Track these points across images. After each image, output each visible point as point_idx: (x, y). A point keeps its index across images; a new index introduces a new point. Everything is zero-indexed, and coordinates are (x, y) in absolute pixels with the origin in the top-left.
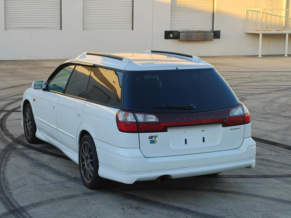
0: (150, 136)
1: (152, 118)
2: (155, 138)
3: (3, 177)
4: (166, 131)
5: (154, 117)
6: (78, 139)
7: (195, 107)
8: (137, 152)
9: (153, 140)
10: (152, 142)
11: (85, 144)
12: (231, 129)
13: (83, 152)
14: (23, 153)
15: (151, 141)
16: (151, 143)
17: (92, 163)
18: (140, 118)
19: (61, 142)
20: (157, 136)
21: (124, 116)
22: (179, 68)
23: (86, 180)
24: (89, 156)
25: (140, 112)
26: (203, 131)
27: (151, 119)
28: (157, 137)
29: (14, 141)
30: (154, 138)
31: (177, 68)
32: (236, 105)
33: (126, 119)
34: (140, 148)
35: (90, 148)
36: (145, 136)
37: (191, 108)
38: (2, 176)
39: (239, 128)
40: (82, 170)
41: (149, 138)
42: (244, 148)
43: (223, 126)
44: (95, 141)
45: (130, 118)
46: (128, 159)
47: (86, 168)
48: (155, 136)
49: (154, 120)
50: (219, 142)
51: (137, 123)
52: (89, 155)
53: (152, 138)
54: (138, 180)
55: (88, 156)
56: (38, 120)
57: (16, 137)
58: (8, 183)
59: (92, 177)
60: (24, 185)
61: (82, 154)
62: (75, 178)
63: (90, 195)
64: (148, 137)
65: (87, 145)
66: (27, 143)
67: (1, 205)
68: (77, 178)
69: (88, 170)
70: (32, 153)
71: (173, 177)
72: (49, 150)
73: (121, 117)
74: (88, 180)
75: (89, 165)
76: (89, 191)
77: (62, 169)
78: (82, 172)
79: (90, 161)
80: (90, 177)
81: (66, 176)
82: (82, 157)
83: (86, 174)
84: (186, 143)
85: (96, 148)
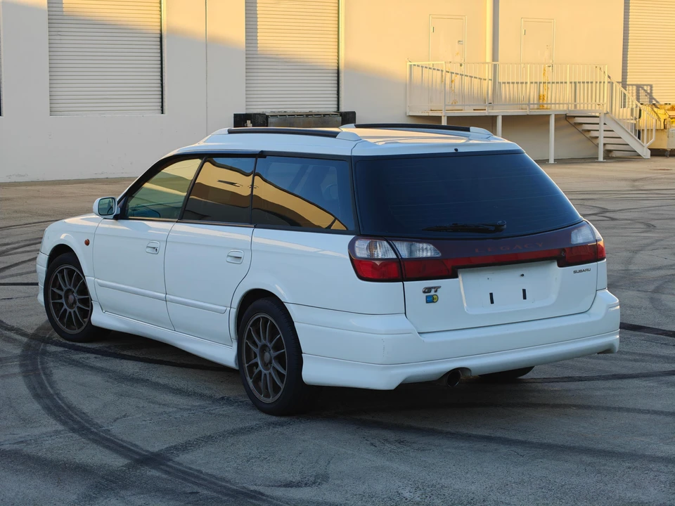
0: (426, 288)
1: (425, 251)
2: (436, 291)
3: (65, 404)
4: (456, 277)
5: (430, 247)
6: (234, 311)
7: (505, 226)
8: (400, 322)
9: (432, 296)
10: (431, 300)
11: (259, 319)
12: (575, 272)
13: (250, 337)
14: (74, 360)
15: (427, 297)
16: (427, 302)
17: (280, 359)
18: (403, 249)
19: (174, 327)
20: (439, 287)
21: (370, 247)
22: (460, 150)
23: (262, 398)
24: (270, 345)
25: (402, 238)
26: (523, 275)
27: (423, 251)
28: (439, 290)
30: (433, 293)
31: (456, 150)
32: (576, 224)
33: (372, 254)
34: (405, 313)
35: (273, 326)
36: (415, 288)
37: (498, 228)
38: (60, 402)
39: (587, 270)
40: (248, 378)
41: (424, 292)
42: (598, 312)
43: (560, 265)
44: (292, 309)
45: (383, 251)
46: (384, 336)
47: (260, 371)
48: (434, 288)
49: (429, 254)
50: (554, 297)
51: (399, 260)
52: (271, 341)
53: (430, 292)
54: (404, 381)
55: (268, 344)
56: (101, 285)
57: (30, 331)
58: (84, 413)
59: (282, 388)
60: (124, 416)
61: (247, 343)
62: (223, 398)
63: (282, 426)
64: (421, 290)
65: (266, 320)
66: (64, 341)
67: (107, 452)
68: (228, 399)
69: (268, 376)
70: (92, 359)
71: (472, 372)
72: (125, 353)
73: (362, 249)
74: (267, 396)
75: (270, 362)
76: (274, 419)
77: (182, 384)
78: (250, 381)
79: (274, 354)
80: (276, 388)
81: (202, 396)
82: (248, 349)
83: (261, 384)
84: (492, 302)
85: (295, 323)
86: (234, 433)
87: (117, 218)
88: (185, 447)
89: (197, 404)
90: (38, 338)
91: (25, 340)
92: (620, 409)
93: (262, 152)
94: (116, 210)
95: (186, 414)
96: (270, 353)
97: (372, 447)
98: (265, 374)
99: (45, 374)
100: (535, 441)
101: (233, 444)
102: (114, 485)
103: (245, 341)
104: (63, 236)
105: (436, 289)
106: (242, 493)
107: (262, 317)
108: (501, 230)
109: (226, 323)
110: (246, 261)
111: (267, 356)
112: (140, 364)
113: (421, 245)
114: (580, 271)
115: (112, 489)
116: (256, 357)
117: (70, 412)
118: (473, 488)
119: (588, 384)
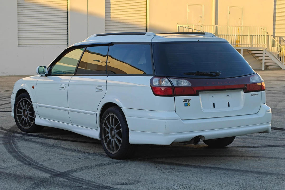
0: (185, 100)
1: (184, 83)
2: (189, 101)
3: (23, 155)
4: (198, 95)
5: (186, 81)
6: (98, 113)
7: (220, 73)
8: (173, 115)
9: (188, 103)
10: (187, 105)
11: (110, 116)
12: (251, 95)
13: (106, 125)
14: (27, 139)
15: (185, 104)
16: (185, 106)
17: (119, 134)
18: (175, 82)
19: (71, 122)
21: (159, 81)
22: (200, 40)
23: (111, 152)
24: (115, 128)
25: (174, 77)
26: (228, 96)
27: (183, 83)
28: (190, 100)
29: (8, 131)
30: (187, 102)
31: (199, 40)
32: (253, 74)
33: (161, 84)
34: (175, 111)
35: (116, 119)
36: (180, 99)
37: (217, 74)
38: (20, 154)
39: (257, 94)
40: (105, 143)
41: (184, 101)
42: (262, 114)
43: (245, 92)
44: (124, 110)
45: (165, 82)
47: (110, 140)
48: (188, 99)
49: (186, 85)
50: (242, 106)
51: (173, 87)
52: (115, 126)
53: (186, 101)
54: (175, 140)
57: (7, 129)
58: (31, 158)
59: (120, 146)
60: (49, 159)
61: (104, 127)
62: (93, 153)
63: (120, 163)
64: (183, 100)
65: (113, 116)
66: (23, 132)
67: (41, 172)
68: (95, 153)
69: (113, 142)
70: (35, 139)
71: (205, 138)
72: (50, 137)
73: (156, 82)
74: (113, 150)
75: (115, 135)
76: (116, 160)
77: (75, 148)
78: (105, 144)
79: (116, 131)
80: (117, 147)
81: (84, 152)
82: (105, 130)
83: (111, 146)
84: (214, 107)
85: (126, 117)
86: (98, 165)
87: (47, 75)
88: (76, 170)
89: (82, 155)
90: (11, 131)
91: (5, 132)
92: (271, 158)
93: (112, 43)
94: (46, 72)
95: (76, 159)
96: (115, 132)
97: (160, 171)
98: (112, 141)
99: (14, 144)
100: (233, 169)
101: (97, 169)
102: (44, 184)
103: (103, 126)
104: (22, 85)
105: (189, 100)
106: (101, 187)
107: (111, 115)
108: (219, 75)
109: (95, 119)
110: (104, 90)
111: (113, 132)
112: (57, 141)
113: (182, 80)
114: (254, 95)
115: (43, 185)
116: (108, 133)
117: (25, 158)
118: (205, 185)
119: (257, 149)
